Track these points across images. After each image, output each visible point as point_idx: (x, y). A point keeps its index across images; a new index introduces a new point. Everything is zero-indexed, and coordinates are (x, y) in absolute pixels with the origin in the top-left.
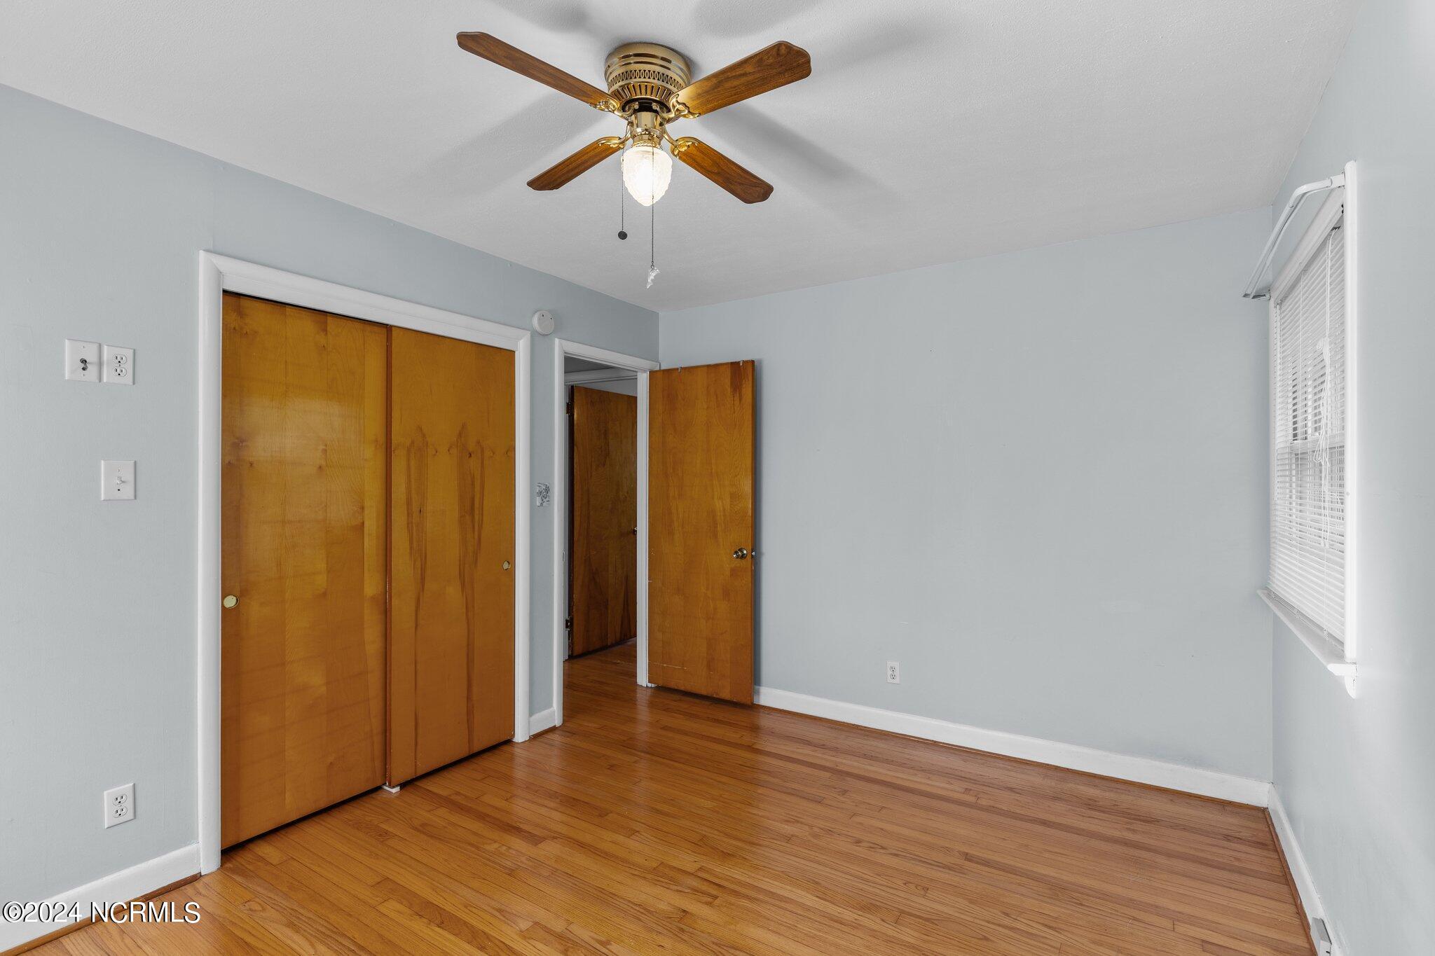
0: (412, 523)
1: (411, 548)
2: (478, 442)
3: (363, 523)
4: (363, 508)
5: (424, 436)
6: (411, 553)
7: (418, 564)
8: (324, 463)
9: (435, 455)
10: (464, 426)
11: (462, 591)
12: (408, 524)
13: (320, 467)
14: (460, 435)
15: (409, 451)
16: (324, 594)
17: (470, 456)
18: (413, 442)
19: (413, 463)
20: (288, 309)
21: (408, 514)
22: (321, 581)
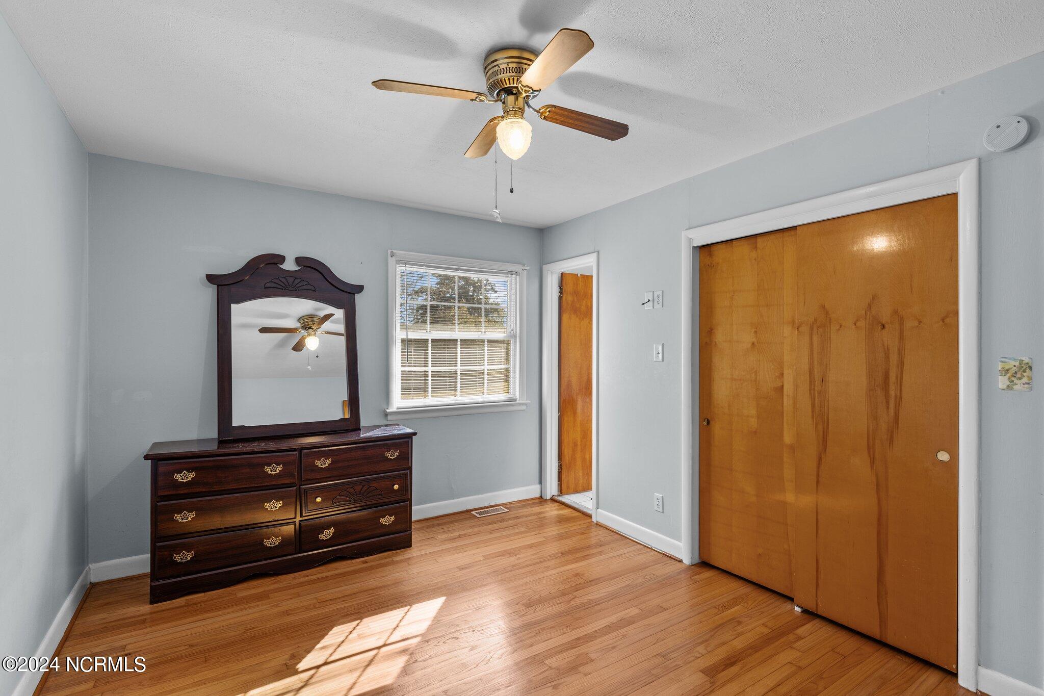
0: (814, 389)
1: (813, 411)
2: (896, 312)
3: (783, 386)
4: (782, 374)
5: (827, 313)
6: (813, 417)
7: (820, 427)
8: (754, 340)
9: (839, 329)
10: (874, 298)
11: (872, 467)
12: (810, 390)
13: (753, 344)
14: (870, 307)
15: (812, 329)
16: (755, 432)
17: (884, 327)
18: (816, 320)
19: (815, 339)
20: (734, 243)
21: (810, 382)
22: (753, 422)
